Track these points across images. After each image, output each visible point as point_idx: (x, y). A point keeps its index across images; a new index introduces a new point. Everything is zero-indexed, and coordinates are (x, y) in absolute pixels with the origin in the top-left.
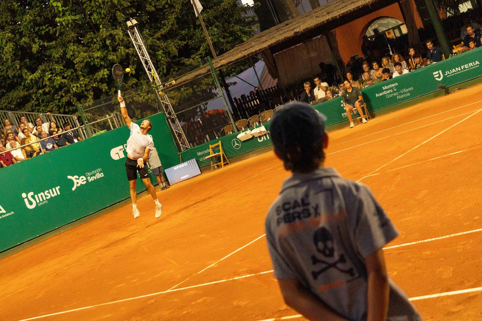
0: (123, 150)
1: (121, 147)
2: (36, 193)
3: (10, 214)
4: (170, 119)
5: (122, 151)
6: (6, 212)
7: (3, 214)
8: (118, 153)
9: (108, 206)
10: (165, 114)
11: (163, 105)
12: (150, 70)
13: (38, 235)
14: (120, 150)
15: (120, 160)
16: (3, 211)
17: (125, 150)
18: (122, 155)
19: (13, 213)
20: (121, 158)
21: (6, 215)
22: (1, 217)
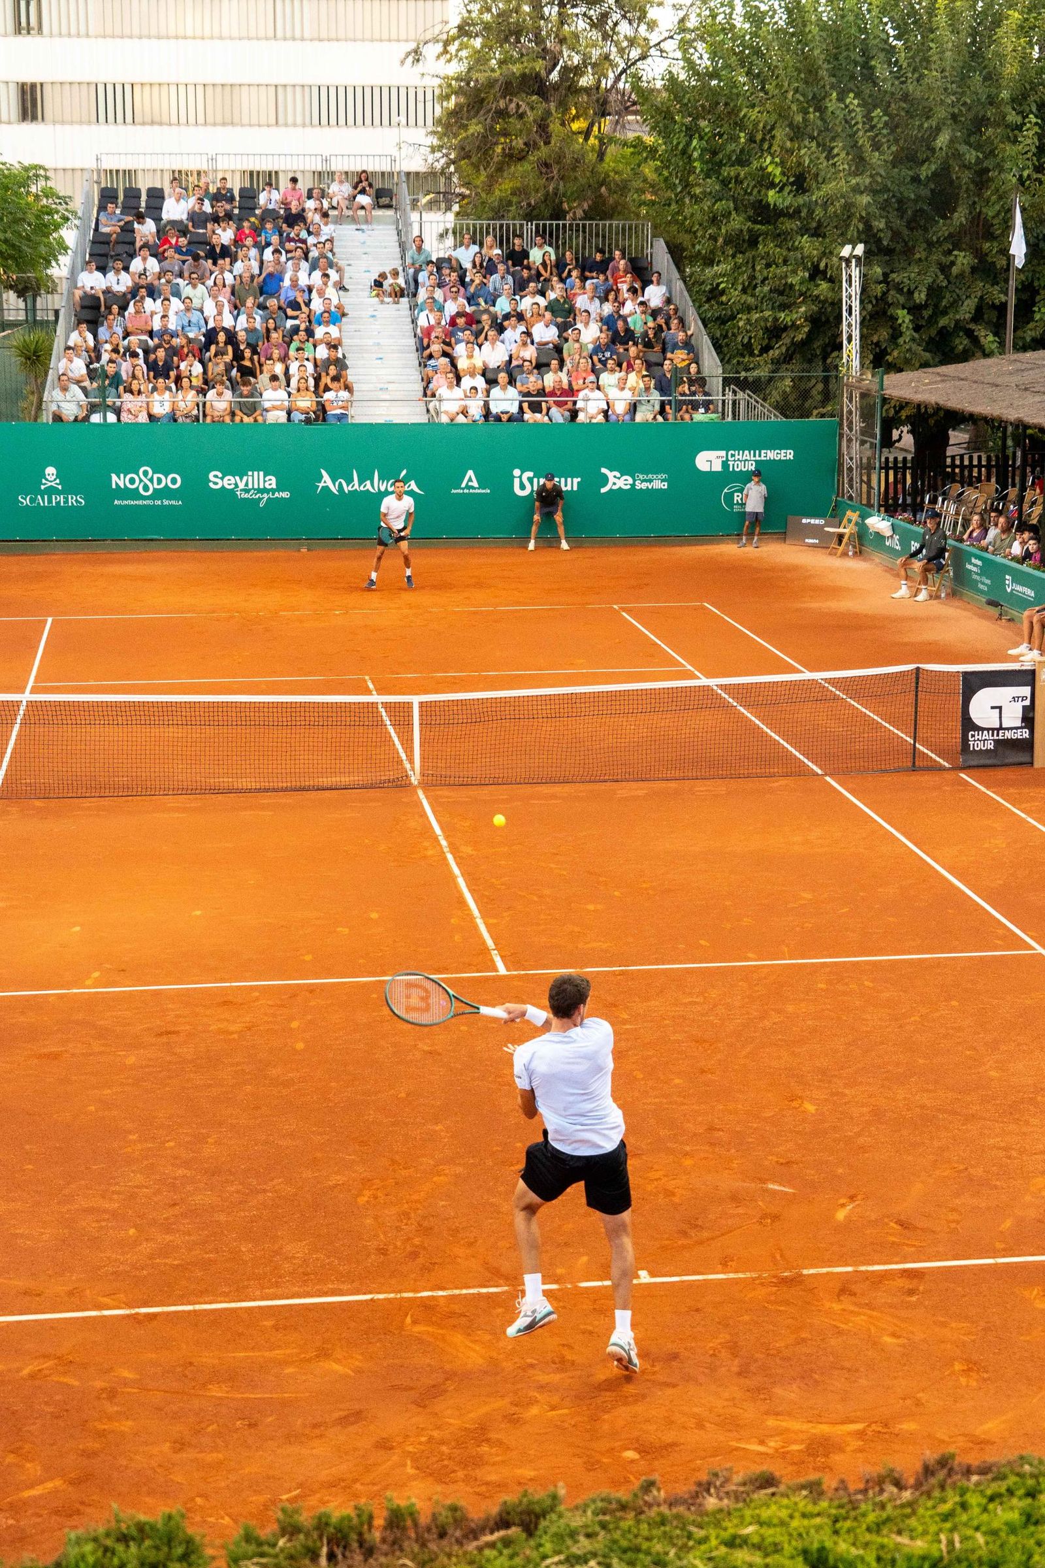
0: (724, 459)
1: (723, 453)
3: (484, 491)
4: (847, 436)
5: (720, 461)
6: (478, 486)
7: (473, 488)
8: (711, 461)
9: (653, 535)
10: (841, 426)
11: (846, 407)
12: (850, 340)
14: (718, 457)
15: (711, 474)
16: (475, 484)
17: (727, 460)
18: (717, 467)
19: (489, 491)
20: (712, 470)
21: (476, 491)
22: (468, 491)
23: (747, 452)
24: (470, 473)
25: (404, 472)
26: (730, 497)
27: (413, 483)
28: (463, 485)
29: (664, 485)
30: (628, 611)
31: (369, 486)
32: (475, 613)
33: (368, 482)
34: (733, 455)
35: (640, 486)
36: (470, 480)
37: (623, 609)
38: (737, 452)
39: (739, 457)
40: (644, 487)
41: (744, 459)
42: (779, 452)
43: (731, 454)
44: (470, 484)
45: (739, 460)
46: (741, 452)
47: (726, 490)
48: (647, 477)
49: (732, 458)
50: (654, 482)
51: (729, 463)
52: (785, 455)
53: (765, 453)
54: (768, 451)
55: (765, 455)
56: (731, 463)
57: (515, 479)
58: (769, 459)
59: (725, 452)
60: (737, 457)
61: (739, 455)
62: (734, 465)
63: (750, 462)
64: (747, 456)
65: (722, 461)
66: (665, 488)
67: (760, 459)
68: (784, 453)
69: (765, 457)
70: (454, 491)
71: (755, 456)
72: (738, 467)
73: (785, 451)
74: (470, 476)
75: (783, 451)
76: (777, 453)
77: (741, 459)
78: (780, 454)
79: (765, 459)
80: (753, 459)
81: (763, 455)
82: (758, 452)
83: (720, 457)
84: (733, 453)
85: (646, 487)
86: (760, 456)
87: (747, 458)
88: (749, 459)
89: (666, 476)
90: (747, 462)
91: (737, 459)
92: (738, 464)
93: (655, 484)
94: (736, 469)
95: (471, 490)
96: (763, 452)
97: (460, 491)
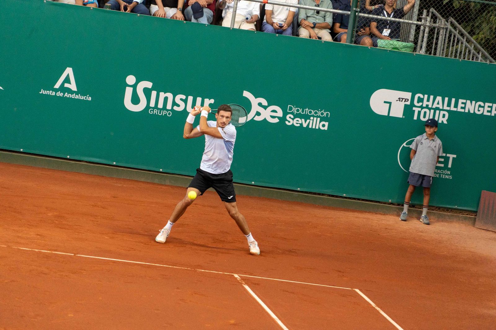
0: (408, 103)
1: (407, 95)
2: (158, 88)
3: (83, 98)
5: (403, 104)
6: (76, 90)
7: (69, 91)
9: (299, 189)
13: (115, 163)
15: (388, 118)
16: (73, 86)
17: (412, 105)
18: (398, 112)
19: (90, 99)
20: (390, 115)
21: (73, 96)
22: (61, 94)
23: (439, 99)
24: (69, 71)
28: (57, 86)
30: (254, 285)
32: (47, 256)
34: (420, 100)
35: (291, 121)
36: (67, 80)
37: (248, 282)
38: (426, 96)
39: (428, 103)
40: (297, 123)
41: (434, 107)
42: (482, 104)
43: (419, 97)
44: (66, 85)
45: (427, 107)
46: (432, 97)
47: (404, 144)
48: (303, 112)
49: (418, 102)
50: (310, 119)
51: (414, 108)
52: (489, 109)
53: (463, 103)
54: (467, 101)
55: (463, 106)
56: (416, 110)
57: (127, 87)
58: (467, 111)
59: (410, 94)
60: (425, 103)
61: (428, 100)
62: (419, 113)
63: (441, 111)
64: (438, 103)
65: (405, 105)
66: (324, 130)
67: (455, 109)
68: (489, 107)
69: (462, 108)
70: (43, 92)
71: (449, 105)
72: (424, 117)
73: (491, 105)
74: (68, 75)
75: (487, 104)
76: (480, 106)
77: (430, 106)
78: (483, 107)
79: (463, 110)
80: (446, 108)
81: (460, 105)
82: (453, 100)
83: (403, 99)
84: (421, 96)
85: (300, 124)
86: (456, 106)
87: (438, 106)
88: (441, 108)
89: (327, 114)
90: (438, 112)
91: (424, 105)
92: (425, 113)
93: (311, 121)
94: (422, 118)
95: (66, 93)
96: (461, 101)
97: (52, 93)
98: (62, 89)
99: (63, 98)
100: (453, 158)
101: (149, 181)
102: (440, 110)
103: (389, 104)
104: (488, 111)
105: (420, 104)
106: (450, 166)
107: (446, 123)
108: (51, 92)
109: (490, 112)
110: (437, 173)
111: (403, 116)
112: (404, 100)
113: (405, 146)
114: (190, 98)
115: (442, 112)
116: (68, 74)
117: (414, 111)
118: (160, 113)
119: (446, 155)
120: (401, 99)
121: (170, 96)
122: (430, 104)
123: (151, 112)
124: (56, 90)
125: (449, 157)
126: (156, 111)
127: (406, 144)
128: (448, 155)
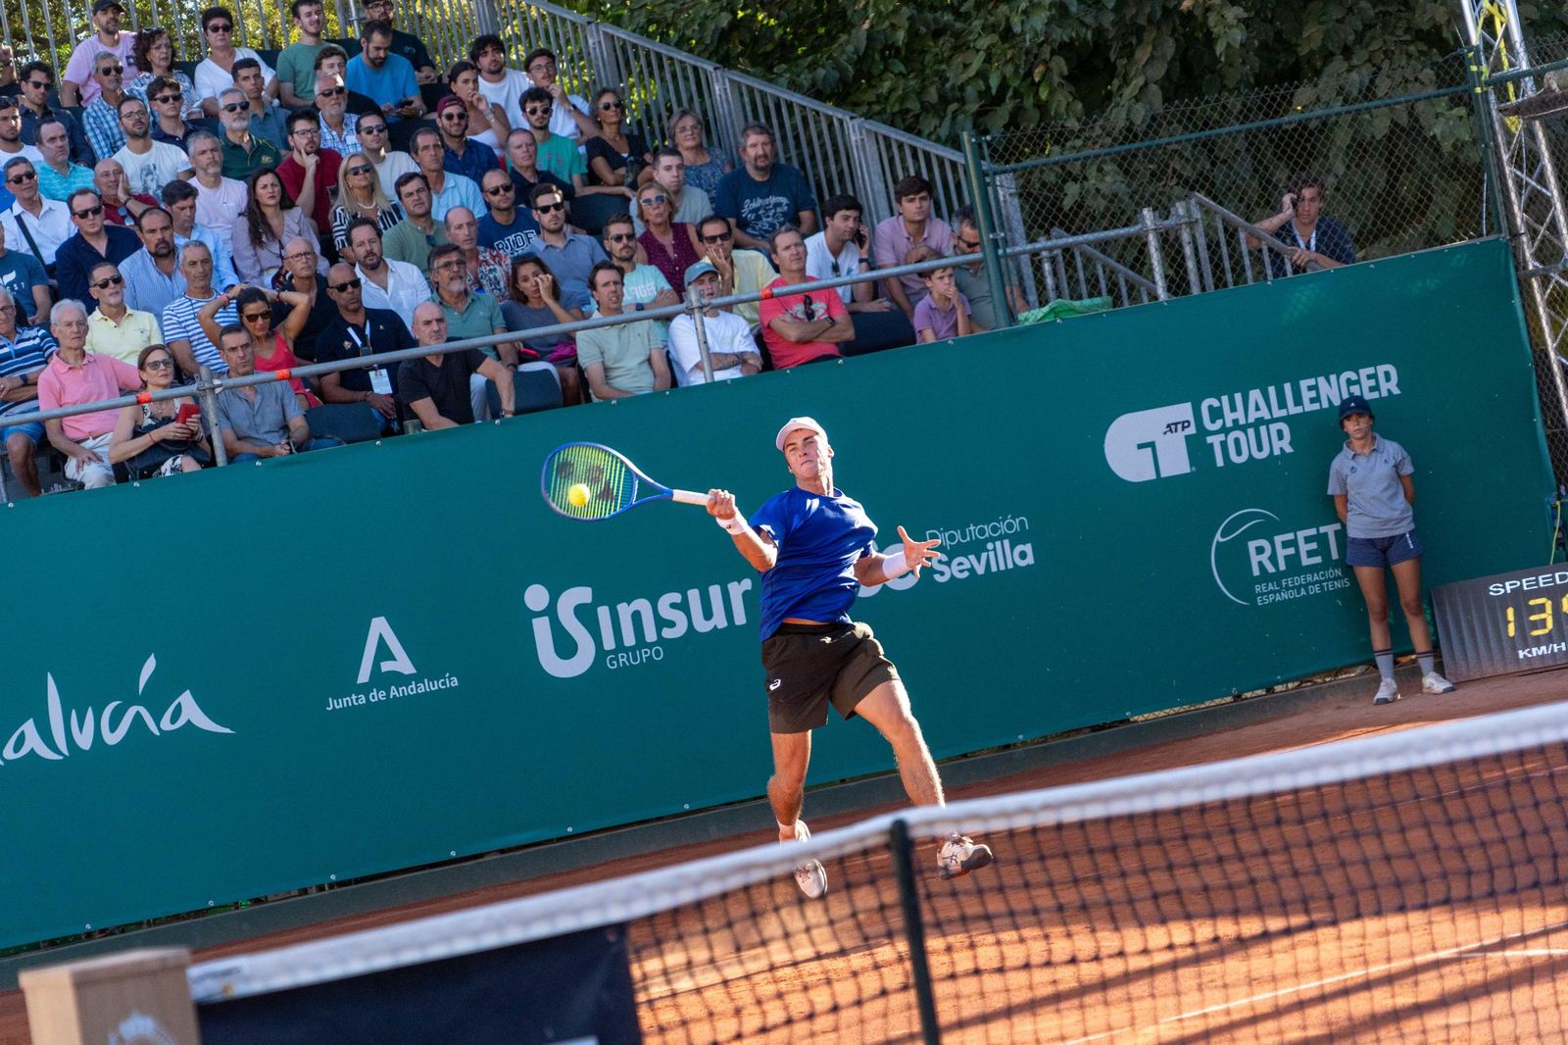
0: (1192, 430)
1: (1183, 411)
2: (609, 595)
3: (436, 686)
4: (1544, 285)
5: (1180, 436)
6: (414, 671)
7: (399, 679)
8: (1152, 445)
10: (1516, 253)
11: (1519, 195)
13: (570, 829)
14: (1171, 427)
16: (403, 664)
17: (1203, 432)
18: (1176, 462)
19: (455, 682)
20: (1163, 475)
21: (412, 690)
22: (382, 695)
23: (1255, 395)
24: (380, 627)
25: (150, 666)
26: (1235, 557)
27: (186, 699)
28: (364, 676)
29: (1023, 556)
31: (33, 742)
33: (29, 727)
34: (1216, 414)
35: (945, 570)
36: (384, 652)
38: (1225, 399)
39: (1234, 416)
40: (961, 571)
41: (1251, 420)
42: (1353, 376)
43: (1211, 408)
44: (386, 666)
45: (1236, 426)
46: (1238, 397)
47: (1218, 537)
48: (964, 537)
49: (1213, 421)
50: (988, 551)
51: (1209, 439)
52: (1372, 382)
53: (1310, 388)
54: (1319, 379)
55: (1313, 394)
56: (1215, 440)
57: (534, 620)
58: (1325, 405)
59: (1188, 406)
60: (1229, 417)
61: (1233, 409)
62: (1224, 445)
63: (1271, 426)
64: (1258, 408)
65: (1186, 437)
66: (1028, 565)
67: (1299, 410)
68: (1369, 377)
69: (1312, 401)
70: (334, 704)
71: (1282, 404)
72: (1239, 453)
73: (1371, 370)
74: (381, 639)
75: (1364, 372)
76: (1350, 382)
77: (1242, 422)
78: (1358, 382)
79: (1316, 406)
80: (1278, 413)
81: (1307, 395)
82: (1287, 387)
83: (1176, 424)
84: (1215, 403)
85: (968, 570)
86: (1298, 401)
87: (1259, 415)
88: (1267, 417)
89: (1022, 523)
90: (1263, 429)
91: (1229, 424)
92: (1237, 441)
93: (992, 554)
94: (1235, 459)
95: (393, 688)
96: (1304, 384)
97: (357, 700)
98: (380, 679)
99: (389, 702)
100: (1336, 532)
101: (669, 845)
102: (1267, 423)
103: (1150, 449)
104: (1372, 389)
105: (1219, 423)
106: (1335, 556)
107: (1292, 450)
108: (354, 697)
109: (1375, 388)
110: (1314, 584)
111: (1191, 466)
112: (1180, 426)
113: (1222, 540)
114: (694, 595)
115: (1274, 427)
116: (381, 635)
117: (1212, 444)
118: (635, 660)
119: (1318, 530)
120: (1173, 427)
121: (642, 605)
122: (1240, 415)
123: (613, 665)
124: (365, 689)
125: (1326, 534)
126: (623, 657)
127: (1223, 536)
128: (1323, 529)
